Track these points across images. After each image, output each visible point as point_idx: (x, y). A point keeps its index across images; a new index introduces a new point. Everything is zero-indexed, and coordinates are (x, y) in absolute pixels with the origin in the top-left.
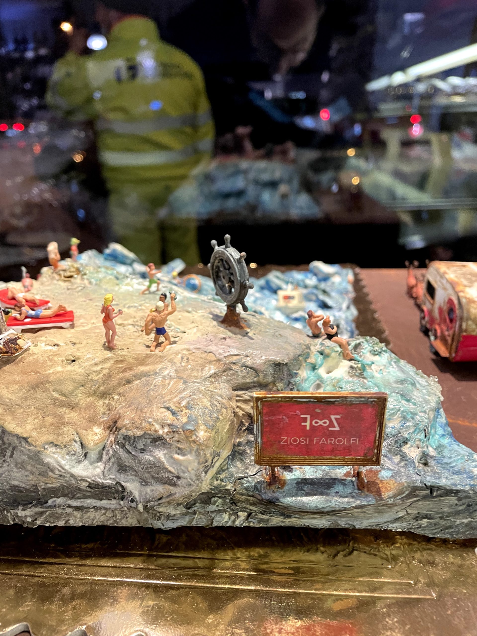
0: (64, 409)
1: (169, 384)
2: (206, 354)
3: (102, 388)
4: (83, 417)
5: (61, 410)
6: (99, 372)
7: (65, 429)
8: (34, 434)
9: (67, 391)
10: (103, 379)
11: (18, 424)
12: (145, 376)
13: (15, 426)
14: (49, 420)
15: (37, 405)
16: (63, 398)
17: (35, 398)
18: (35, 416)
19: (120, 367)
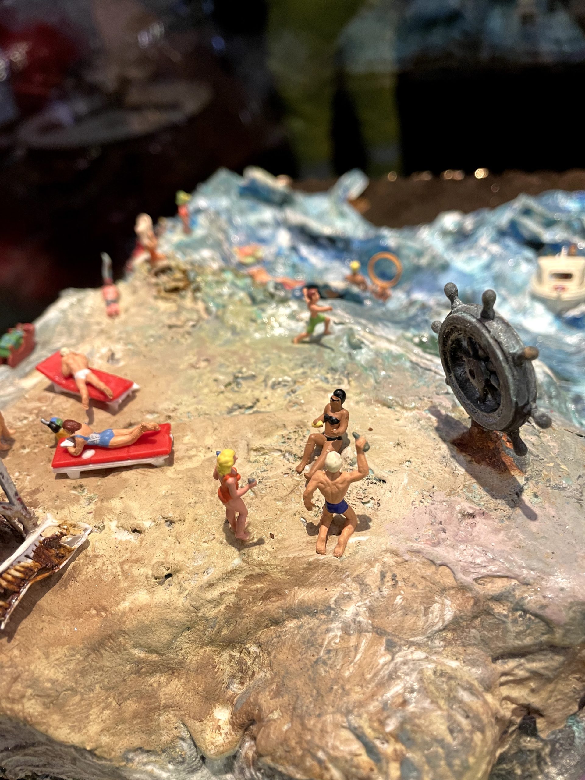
0: (158, 675)
1: (357, 648)
2: (433, 568)
3: (225, 632)
4: (194, 689)
5: (152, 681)
6: (217, 602)
7: (162, 718)
8: (105, 739)
9: (160, 645)
10: (226, 616)
11: (72, 728)
12: (308, 613)
13: (69, 731)
14: (131, 706)
15: (106, 680)
16: (154, 656)
17: (101, 668)
18: (103, 705)
19: (257, 590)
